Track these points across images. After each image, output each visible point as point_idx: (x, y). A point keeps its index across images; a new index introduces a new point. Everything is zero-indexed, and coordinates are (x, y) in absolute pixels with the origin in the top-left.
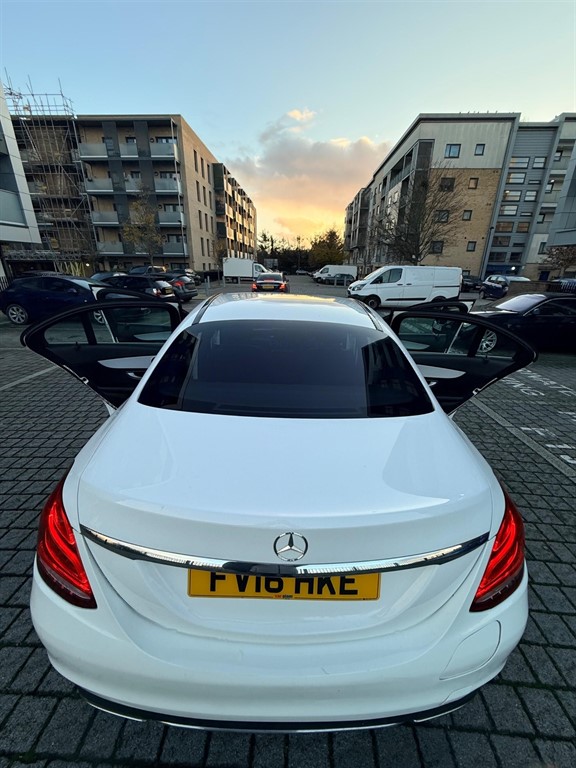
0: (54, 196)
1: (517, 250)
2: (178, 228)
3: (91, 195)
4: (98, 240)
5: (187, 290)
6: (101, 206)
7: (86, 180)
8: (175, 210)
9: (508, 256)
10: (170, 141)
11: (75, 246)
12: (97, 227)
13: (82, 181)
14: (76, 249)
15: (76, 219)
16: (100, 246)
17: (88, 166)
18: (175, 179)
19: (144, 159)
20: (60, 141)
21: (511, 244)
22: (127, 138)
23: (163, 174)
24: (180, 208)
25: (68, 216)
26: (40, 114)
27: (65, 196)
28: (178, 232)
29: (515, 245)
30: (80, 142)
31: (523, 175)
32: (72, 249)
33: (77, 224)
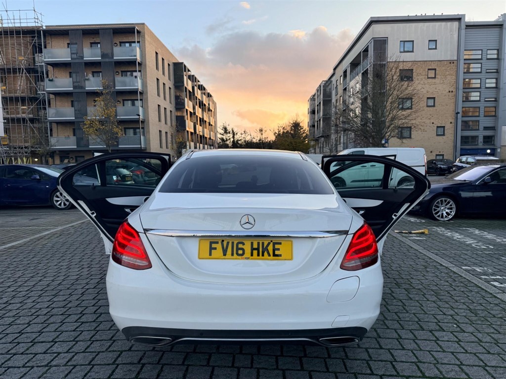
0: (12, 95)
1: (489, 133)
2: (136, 121)
3: (49, 93)
4: (51, 135)
5: (147, 179)
6: (58, 103)
7: (46, 80)
8: (133, 104)
9: (481, 139)
10: (133, 45)
11: (26, 141)
12: (51, 122)
13: (42, 80)
14: (27, 145)
15: (31, 116)
16: (53, 140)
17: (50, 68)
18: (136, 77)
19: (107, 60)
20: (26, 47)
21: (481, 128)
22: (91, 43)
23: (124, 73)
24: (138, 103)
25: (23, 113)
26: (10, 25)
27: (23, 95)
28: (136, 125)
29: (486, 128)
30: (45, 47)
31: (479, 65)
32: (23, 144)
33: (32, 121)
